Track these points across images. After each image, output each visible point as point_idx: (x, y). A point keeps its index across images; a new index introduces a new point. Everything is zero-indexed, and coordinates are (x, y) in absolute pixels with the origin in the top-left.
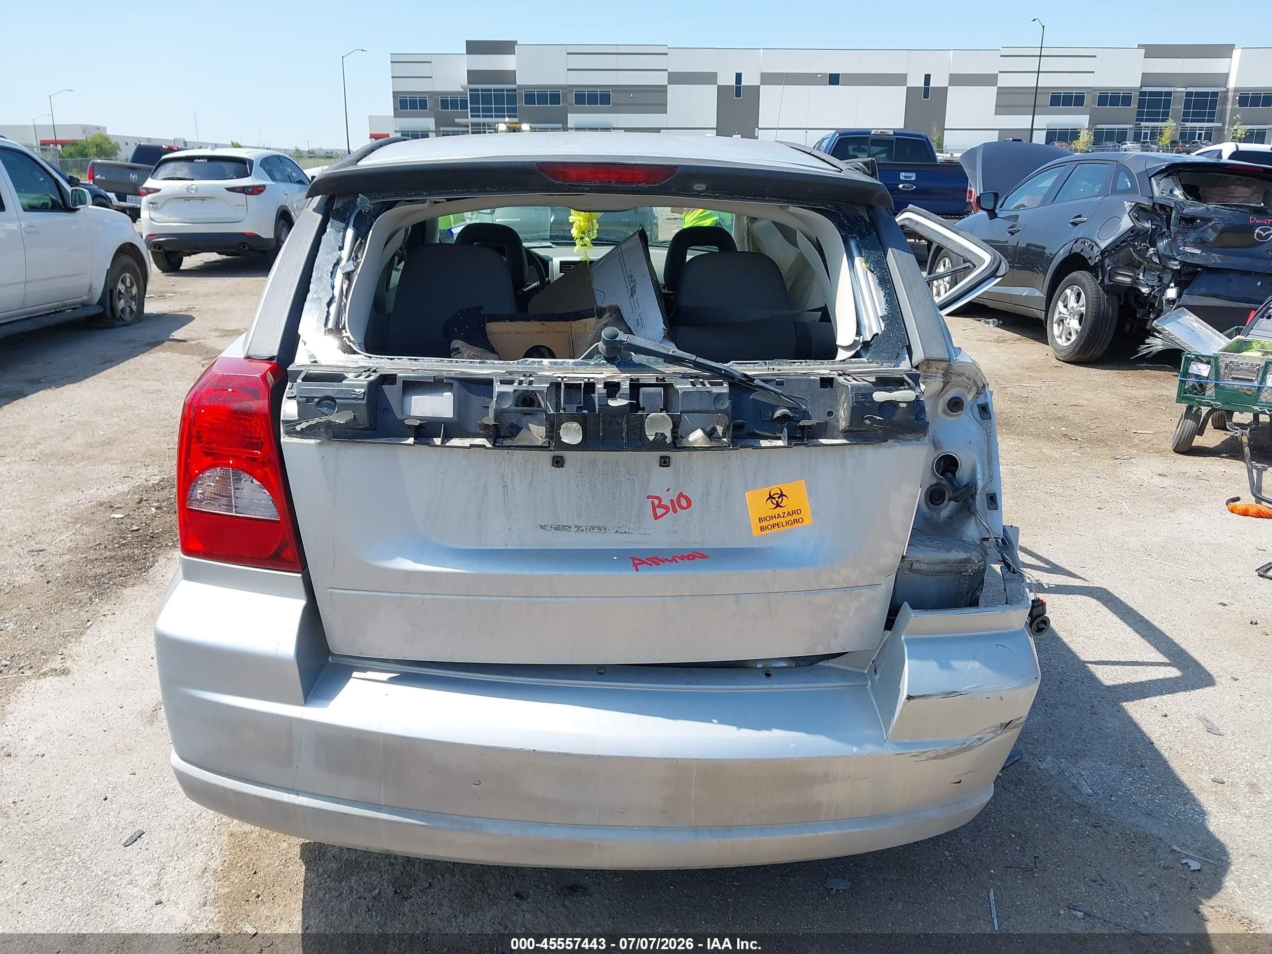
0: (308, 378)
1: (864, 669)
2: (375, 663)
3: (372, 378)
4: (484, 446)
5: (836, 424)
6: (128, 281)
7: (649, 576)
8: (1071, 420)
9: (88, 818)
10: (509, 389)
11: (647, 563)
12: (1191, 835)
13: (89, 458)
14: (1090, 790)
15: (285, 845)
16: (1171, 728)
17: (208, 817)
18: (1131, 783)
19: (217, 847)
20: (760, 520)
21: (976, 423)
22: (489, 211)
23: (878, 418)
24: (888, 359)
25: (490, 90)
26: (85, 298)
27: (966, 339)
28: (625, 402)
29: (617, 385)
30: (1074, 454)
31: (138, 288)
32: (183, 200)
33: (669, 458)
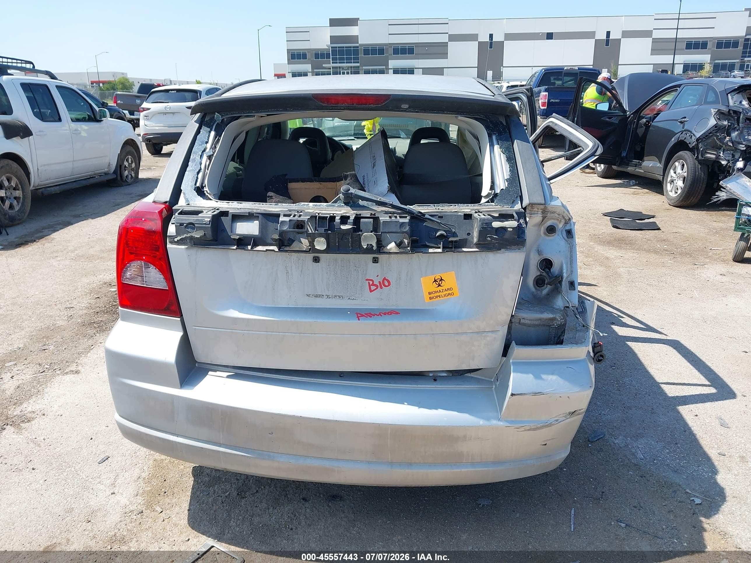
0: (182, 213)
1: (492, 379)
2: (220, 367)
3: (215, 213)
4: (273, 250)
5: (472, 240)
6: (130, 160)
7: (365, 322)
8: (672, 241)
9: (81, 448)
10: (287, 219)
11: (364, 316)
12: (699, 484)
13: (101, 258)
14: (642, 456)
15: (182, 467)
16: (698, 423)
17: (143, 451)
18: (668, 453)
19: (146, 466)
20: (429, 293)
21: (564, 240)
22: (331, 119)
23: (495, 237)
24: (507, 204)
25: (344, 47)
26: (106, 170)
27: (615, 192)
28: (350, 227)
29: (348, 217)
30: (669, 261)
31: (136, 164)
32: (162, 114)
33: (378, 258)
